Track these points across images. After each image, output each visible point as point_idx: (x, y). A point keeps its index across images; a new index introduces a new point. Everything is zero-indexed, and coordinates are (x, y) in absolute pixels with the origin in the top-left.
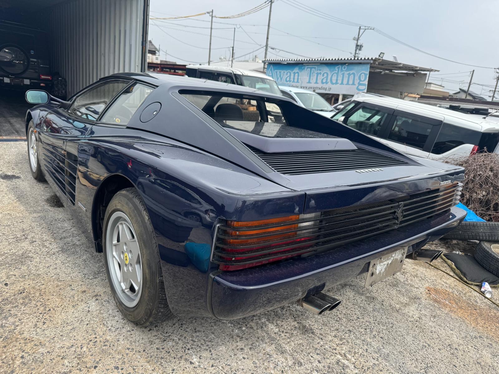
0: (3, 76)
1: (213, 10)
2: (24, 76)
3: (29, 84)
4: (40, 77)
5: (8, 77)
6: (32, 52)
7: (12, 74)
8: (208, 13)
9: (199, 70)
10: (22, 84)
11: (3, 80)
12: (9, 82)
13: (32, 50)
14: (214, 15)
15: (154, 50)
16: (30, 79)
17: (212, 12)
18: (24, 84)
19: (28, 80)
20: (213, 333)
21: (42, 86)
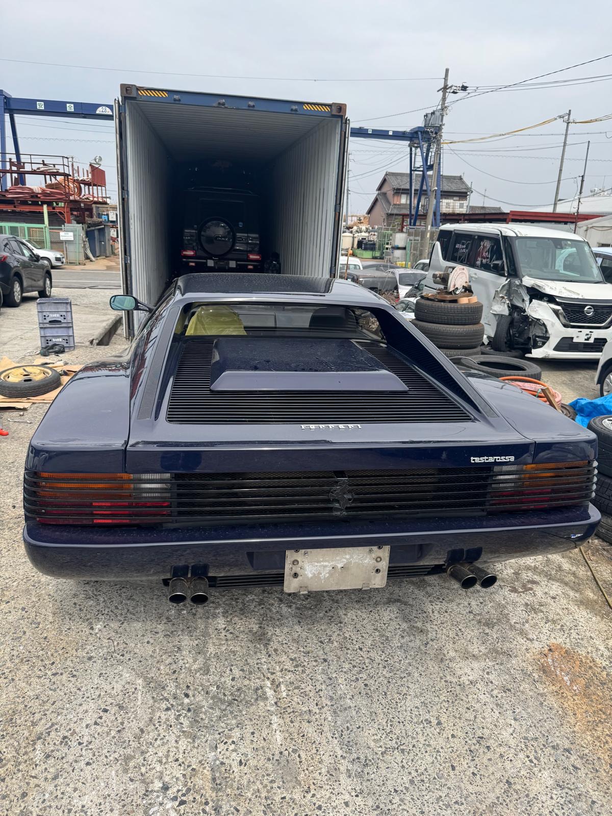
0: (206, 259)
1: (570, 111)
2: (229, 256)
3: (235, 266)
4: (248, 257)
5: (211, 259)
6: (241, 225)
7: (216, 256)
8: (560, 117)
9: (456, 232)
10: (227, 267)
11: (206, 263)
12: (213, 265)
13: (242, 221)
14: (571, 120)
15: (464, 190)
16: (237, 260)
17: (569, 114)
18: (229, 267)
19: (234, 262)
20: (145, 606)
21: (250, 269)
